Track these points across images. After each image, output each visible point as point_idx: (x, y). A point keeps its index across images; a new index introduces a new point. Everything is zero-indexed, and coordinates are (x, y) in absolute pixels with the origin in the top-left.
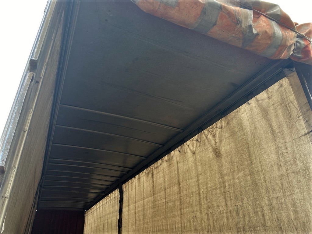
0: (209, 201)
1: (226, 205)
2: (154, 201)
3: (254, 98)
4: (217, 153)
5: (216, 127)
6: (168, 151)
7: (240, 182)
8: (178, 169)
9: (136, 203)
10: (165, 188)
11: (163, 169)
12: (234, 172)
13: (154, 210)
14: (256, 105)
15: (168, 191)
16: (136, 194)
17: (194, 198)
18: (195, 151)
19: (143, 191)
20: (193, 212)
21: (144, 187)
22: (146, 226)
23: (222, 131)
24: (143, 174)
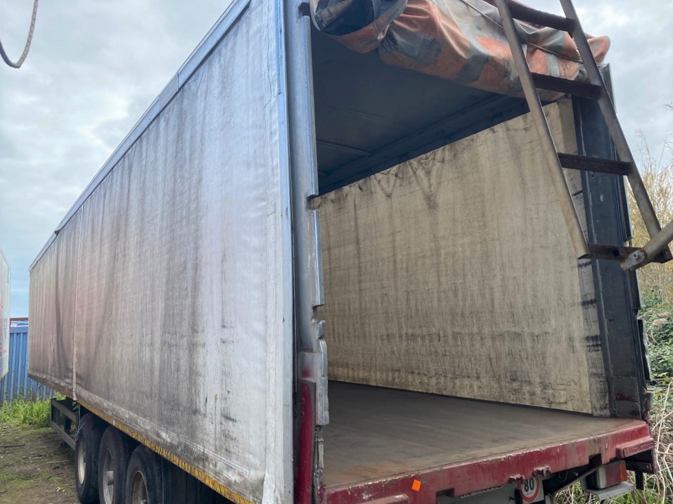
0: (410, 273)
1: (439, 281)
3: (503, 124)
4: (431, 203)
5: (434, 159)
6: (337, 185)
8: (356, 219)
10: (329, 246)
11: (326, 214)
12: (456, 234)
14: (505, 136)
15: (335, 251)
17: (385, 267)
18: (392, 192)
20: (383, 288)
23: (442, 167)
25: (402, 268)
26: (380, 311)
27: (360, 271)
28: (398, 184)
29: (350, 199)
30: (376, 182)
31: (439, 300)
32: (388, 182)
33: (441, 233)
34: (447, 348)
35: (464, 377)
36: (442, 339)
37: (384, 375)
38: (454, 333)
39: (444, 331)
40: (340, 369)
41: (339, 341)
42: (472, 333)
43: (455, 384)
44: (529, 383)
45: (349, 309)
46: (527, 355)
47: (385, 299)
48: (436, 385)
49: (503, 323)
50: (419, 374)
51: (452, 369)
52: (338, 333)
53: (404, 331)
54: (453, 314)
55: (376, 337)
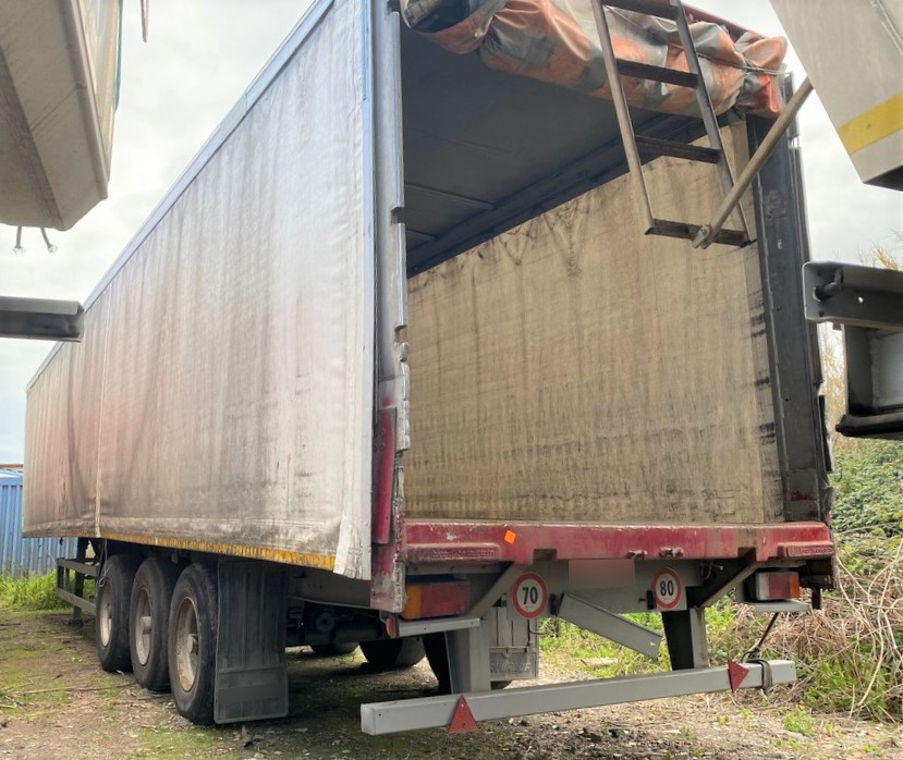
0: (544, 364)
1: (581, 371)
5: (576, 209)
6: (450, 253)
7: (612, 330)
8: (474, 297)
10: (439, 338)
11: (434, 294)
12: (603, 308)
14: (666, 174)
15: (446, 345)
17: (512, 360)
18: (521, 258)
20: (508, 388)
23: (587, 220)
25: (534, 359)
26: (505, 420)
27: (479, 368)
28: (530, 246)
29: (467, 272)
30: (501, 246)
31: (580, 398)
32: (517, 244)
33: (585, 308)
34: (589, 460)
35: (609, 495)
36: (583, 448)
37: (508, 504)
38: (598, 438)
39: (586, 437)
42: (620, 437)
43: (597, 505)
44: (690, 493)
45: (464, 421)
46: (689, 457)
47: (512, 402)
48: (574, 510)
49: (660, 418)
50: (552, 497)
51: (595, 486)
52: (449, 454)
53: (534, 443)
54: (598, 413)
55: (498, 454)
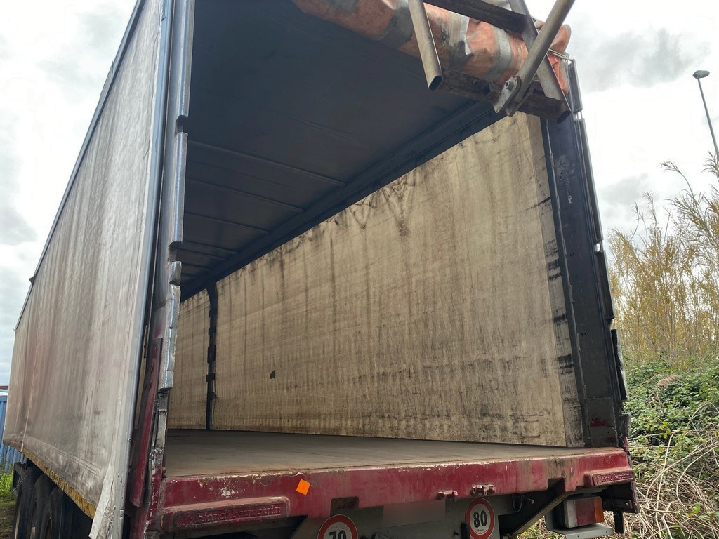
0: (383, 306)
1: (410, 312)
2: (285, 311)
3: (471, 137)
4: (403, 230)
5: (406, 183)
6: (314, 222)
7: (434, 277)
8: (332, 255)
9: (246, 315)
10: (306, 287)
11: (304, 254)
12: (426, 260)
13: (284, 326)
14: (474, 150)
15: (312, 292)
16: (246, 299)
17: (359, 303)
18: (366, 223)
19: (261, 293)
20: (356, 325)
21: (263, 285)
22: (266, 353)
23: (414, 191)
24: (261, 264)
25: (375, 302)
26: (353, 351)
27: (335, 310)
28: (372, 214)
29: (327, 235)
30: (351, 214)
31: (410, 333)
32: (363, 213)
33: (412, 261)
34: (418, 385)
35: (434, 416)
36: (413, 375)
37: (355, 423)
38: (424, 367)
39: (415, 366)
40: (312, 420)
41: (313, 389)
42: (442, 366)
43: (424, 425)
44: (501, 417)
45: (324, 352)
46: (498, 384)
47: (358, 337)
48: (406, 429)
49: (473, 350)
50: (389, 417)
51: (422, 408)
52: (313, 379)
53: (375, 372)
54: (424, 346)
55: (349, 381)
